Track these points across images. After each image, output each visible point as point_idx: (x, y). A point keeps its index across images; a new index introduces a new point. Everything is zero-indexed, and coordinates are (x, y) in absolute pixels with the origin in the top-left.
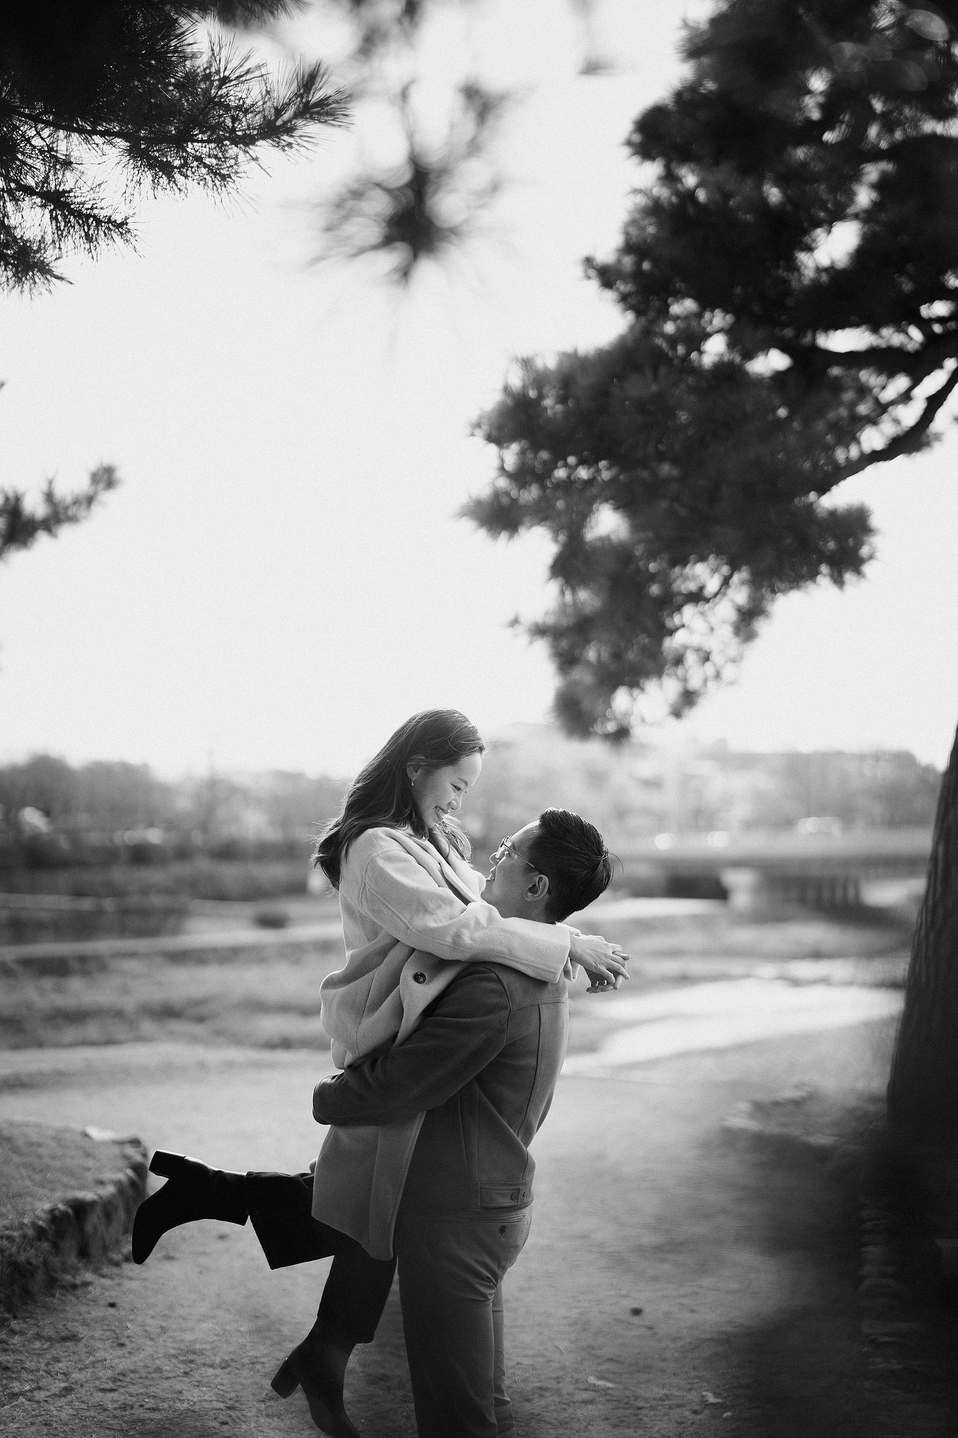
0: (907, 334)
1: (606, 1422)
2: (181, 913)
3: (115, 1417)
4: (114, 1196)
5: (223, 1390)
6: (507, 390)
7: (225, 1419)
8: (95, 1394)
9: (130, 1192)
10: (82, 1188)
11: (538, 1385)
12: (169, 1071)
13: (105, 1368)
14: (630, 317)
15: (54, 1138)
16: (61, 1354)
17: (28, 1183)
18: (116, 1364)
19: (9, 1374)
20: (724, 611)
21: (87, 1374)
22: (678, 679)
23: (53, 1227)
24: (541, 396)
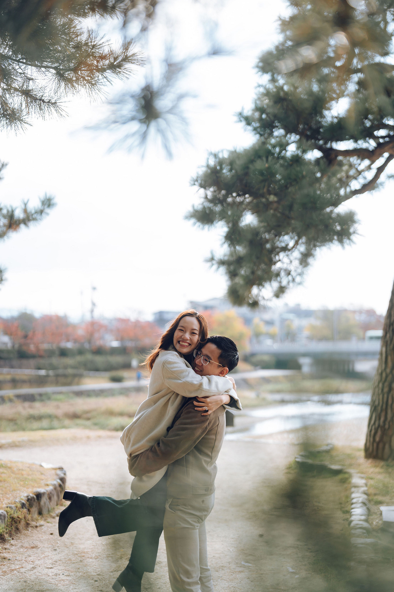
0: (369, 143)
1: (249, 580)
2: (81, 376)
3: (53, 579)
4: (52, 490)
5: (96, 568)
6: (208, 166)
7: (96, 579)
8: (45, 570)
9: (59, 489)
10: (39, 487)
11: (222, 565)
12: (75, 439)
13: (49, 559)
14: (258, 136)
15: (29, 467)
16: (31, 554)
17: (18, 485)
18: (53, 558)
19: (10, 562)
20: (296, 254)
21: (42, 562)
22: (278, 282)
23: (28, 503)
24: (221, 169)
